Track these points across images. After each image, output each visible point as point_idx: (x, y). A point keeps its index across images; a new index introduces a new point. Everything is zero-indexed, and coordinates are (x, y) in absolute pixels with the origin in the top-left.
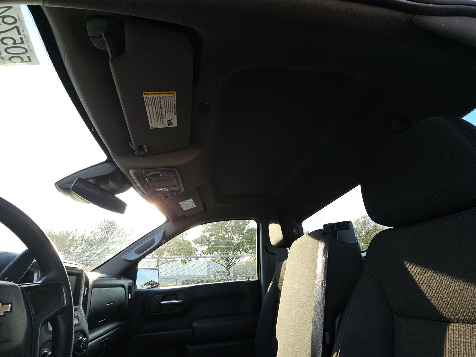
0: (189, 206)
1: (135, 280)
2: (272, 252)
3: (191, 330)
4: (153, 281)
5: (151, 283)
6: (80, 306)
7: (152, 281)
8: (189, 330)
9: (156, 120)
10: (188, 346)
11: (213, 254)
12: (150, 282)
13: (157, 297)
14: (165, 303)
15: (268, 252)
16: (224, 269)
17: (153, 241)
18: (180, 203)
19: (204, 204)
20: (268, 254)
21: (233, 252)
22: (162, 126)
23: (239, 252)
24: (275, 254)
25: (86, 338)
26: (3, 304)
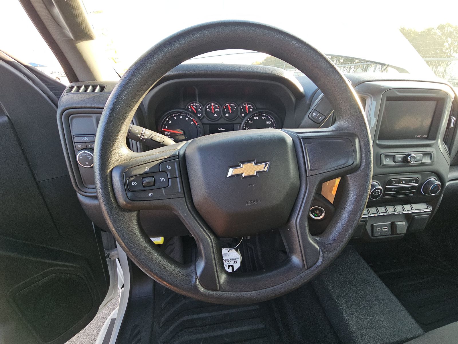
6: (437, 142)
25: (439, 183)
26: (256, 164)
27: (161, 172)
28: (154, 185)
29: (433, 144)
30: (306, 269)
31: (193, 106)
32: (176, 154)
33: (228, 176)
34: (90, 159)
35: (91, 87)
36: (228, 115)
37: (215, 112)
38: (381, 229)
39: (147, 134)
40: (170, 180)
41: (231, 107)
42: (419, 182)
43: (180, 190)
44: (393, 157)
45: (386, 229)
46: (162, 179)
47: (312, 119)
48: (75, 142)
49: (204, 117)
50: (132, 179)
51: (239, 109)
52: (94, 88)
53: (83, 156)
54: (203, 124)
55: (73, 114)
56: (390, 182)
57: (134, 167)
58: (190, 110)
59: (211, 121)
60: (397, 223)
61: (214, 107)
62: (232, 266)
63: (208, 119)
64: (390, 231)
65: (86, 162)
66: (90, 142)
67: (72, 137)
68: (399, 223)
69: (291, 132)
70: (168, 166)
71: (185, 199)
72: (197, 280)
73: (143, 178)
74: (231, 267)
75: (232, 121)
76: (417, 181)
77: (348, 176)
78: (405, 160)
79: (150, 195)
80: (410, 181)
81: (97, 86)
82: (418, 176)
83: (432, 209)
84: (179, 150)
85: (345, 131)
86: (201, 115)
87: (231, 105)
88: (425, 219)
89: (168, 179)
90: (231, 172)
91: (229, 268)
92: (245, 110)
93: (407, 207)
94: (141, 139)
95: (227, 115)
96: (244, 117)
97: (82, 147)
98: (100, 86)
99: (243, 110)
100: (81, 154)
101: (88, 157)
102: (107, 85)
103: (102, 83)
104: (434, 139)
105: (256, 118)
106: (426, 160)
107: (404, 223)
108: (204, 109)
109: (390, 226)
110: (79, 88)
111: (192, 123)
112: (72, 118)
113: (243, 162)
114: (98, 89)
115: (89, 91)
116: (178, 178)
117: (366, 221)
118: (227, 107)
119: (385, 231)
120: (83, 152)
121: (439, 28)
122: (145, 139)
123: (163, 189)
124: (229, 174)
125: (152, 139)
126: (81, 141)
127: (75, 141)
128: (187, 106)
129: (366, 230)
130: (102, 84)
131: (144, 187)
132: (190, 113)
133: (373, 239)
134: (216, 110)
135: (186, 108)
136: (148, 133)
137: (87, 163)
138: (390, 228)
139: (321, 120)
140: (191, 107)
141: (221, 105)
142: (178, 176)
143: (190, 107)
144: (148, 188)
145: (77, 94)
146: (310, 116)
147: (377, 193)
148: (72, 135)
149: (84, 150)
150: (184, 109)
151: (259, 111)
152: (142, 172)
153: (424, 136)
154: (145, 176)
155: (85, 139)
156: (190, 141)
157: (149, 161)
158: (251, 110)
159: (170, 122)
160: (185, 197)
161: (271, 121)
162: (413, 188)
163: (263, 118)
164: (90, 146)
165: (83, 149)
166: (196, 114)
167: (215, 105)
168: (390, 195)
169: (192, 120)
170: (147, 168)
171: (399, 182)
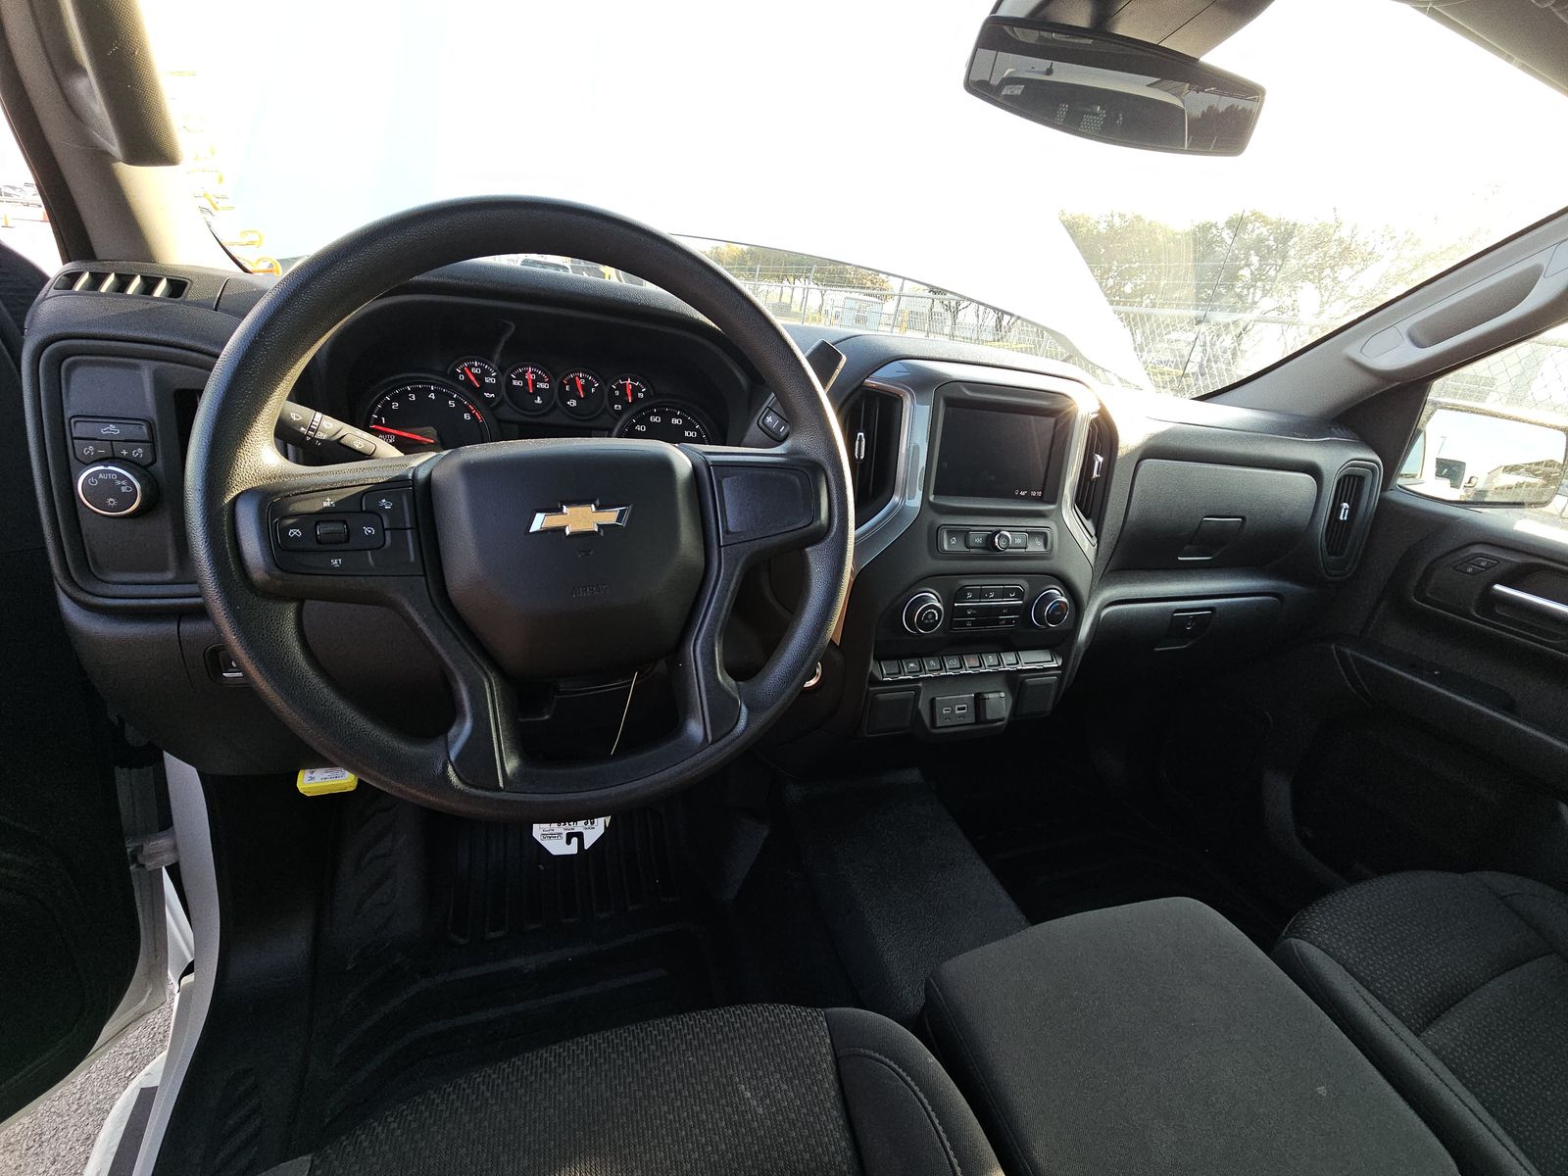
5: (1542, 468)
6: (1060, 508)
12: (1537, 464)
13: (1481, 555)
14: (1539, 605)
25: (1064, 599)
26: (598, 508)
27: (365, 512)
28: (347, 541)
29: (1052, 511)
30: (710, 741)
31: (470, 367)
32: (407, 476)
33: (531, 531)
34: (124, 489)
35: (137, 281)
36: (575, 404)
37: (538, 392)
38: (953, 711)
39: (326, 427)
40: (388, 533)
41: (583, 382)
42: (1026, 597)
43: (412, 559)
44: (963, 534)
45: (964, 709)
46: (368, 530)
47: (765, 429)
48: (73, 438)
49: (502, 401)
50: (290, 521)
51: (606, 390)
52: (149, 284)
53: (100, 480)
54: (499, 421)
55: (74, 355)
56: (961, 594)
57: (296, 494)
58: (462, 377)
59: (523, 415)
60: (986, 696)
61: (532, 377)
62: (580, 836)
63: (516, 408)
64: (973, 715)
65: (111, 499)
66: (126, 441)
67: (66, 421)
68: (991, 696)
69: (694, 450)
70: (384, 501)
71: (426, 580)
72: (450, 768)
73: (317, 523)
74: (575, 840)
75: (586, 420)
76: (1019, 595)
77: (807, 549)
78: (989, 542)
79: (335, 562)
80: (1004, 594)
81: (160, 279)
82: (1022, 584)
83: (1060, 664)
84: (415, 470)
85: (801, 456)
86: (493, 395)
87: (583, 378)
88: (1048, 685)
89: (384, 530)
90: (539, 522)
91: (568, 842)
92: (624, 393)
93: (1009, 659)
94: (308, 439)
95: (573, 403)
96: (619, 413)
97: (95, 451)
98: (169, 281)
99: (617, 393)
100: (95, 474)
101: (119, 483)
102: (196, 281)
103: (176, 271)
104: (1053, 502)
105: (654, 419)
106: (1036, 546)
107: (1003, 695)
108: (503, 379)
109: (972, 703)
110: (97, 279)
111: (466, 416)
112: (75, 365)
113: (569, 504)
114: (161, 289)
115: (131, 290)
116: (409, 531)
117: (918, 691)
118: (573, 382)
119: (960, 716)
120: (102, 468)
121: (1230, 224)
122: (320, 440)
123: (369, 552)
124: (536, 527)
125: (342, 441)
126: (95, 437)
127: (74, 435)
128: (451, 366)
129: (919, 713)
130: (180, 276)
131: (319, 542)
132: (461, 388)
133: (935, 735)
134: (541, 385)
135: (448, 372)
136: (328, 426)
137: (112, 502)
138: (972, 709)
139: (783, 435)
140: (463, 372)
141: (554, 375)
142: (408, 526)
143: (462, 370)
144: (327, 547)
145: (92, 295)
146: (760, 423)
147: (930, 616)
148: (68, 414)
149: (106, 462)
150: (443, 374)
151: (667, 400)
152: (318, 508)
153: (1034, 494)
154: (323, 517)
155: (109, 430)
156: (445, 453)
157: (334, 486)
158: (641, 395)
159: (395, 405)
160: (425, 576)
161: (697, 430)
162: (1012, 609)
163: (675, 421)
164: (125, 453)
165: (101, 460)
166: (478, 393)
167: (536, 374)
168: (963, 624)
169: (466, 407)
170: (328, 499)
171: (981, 594)
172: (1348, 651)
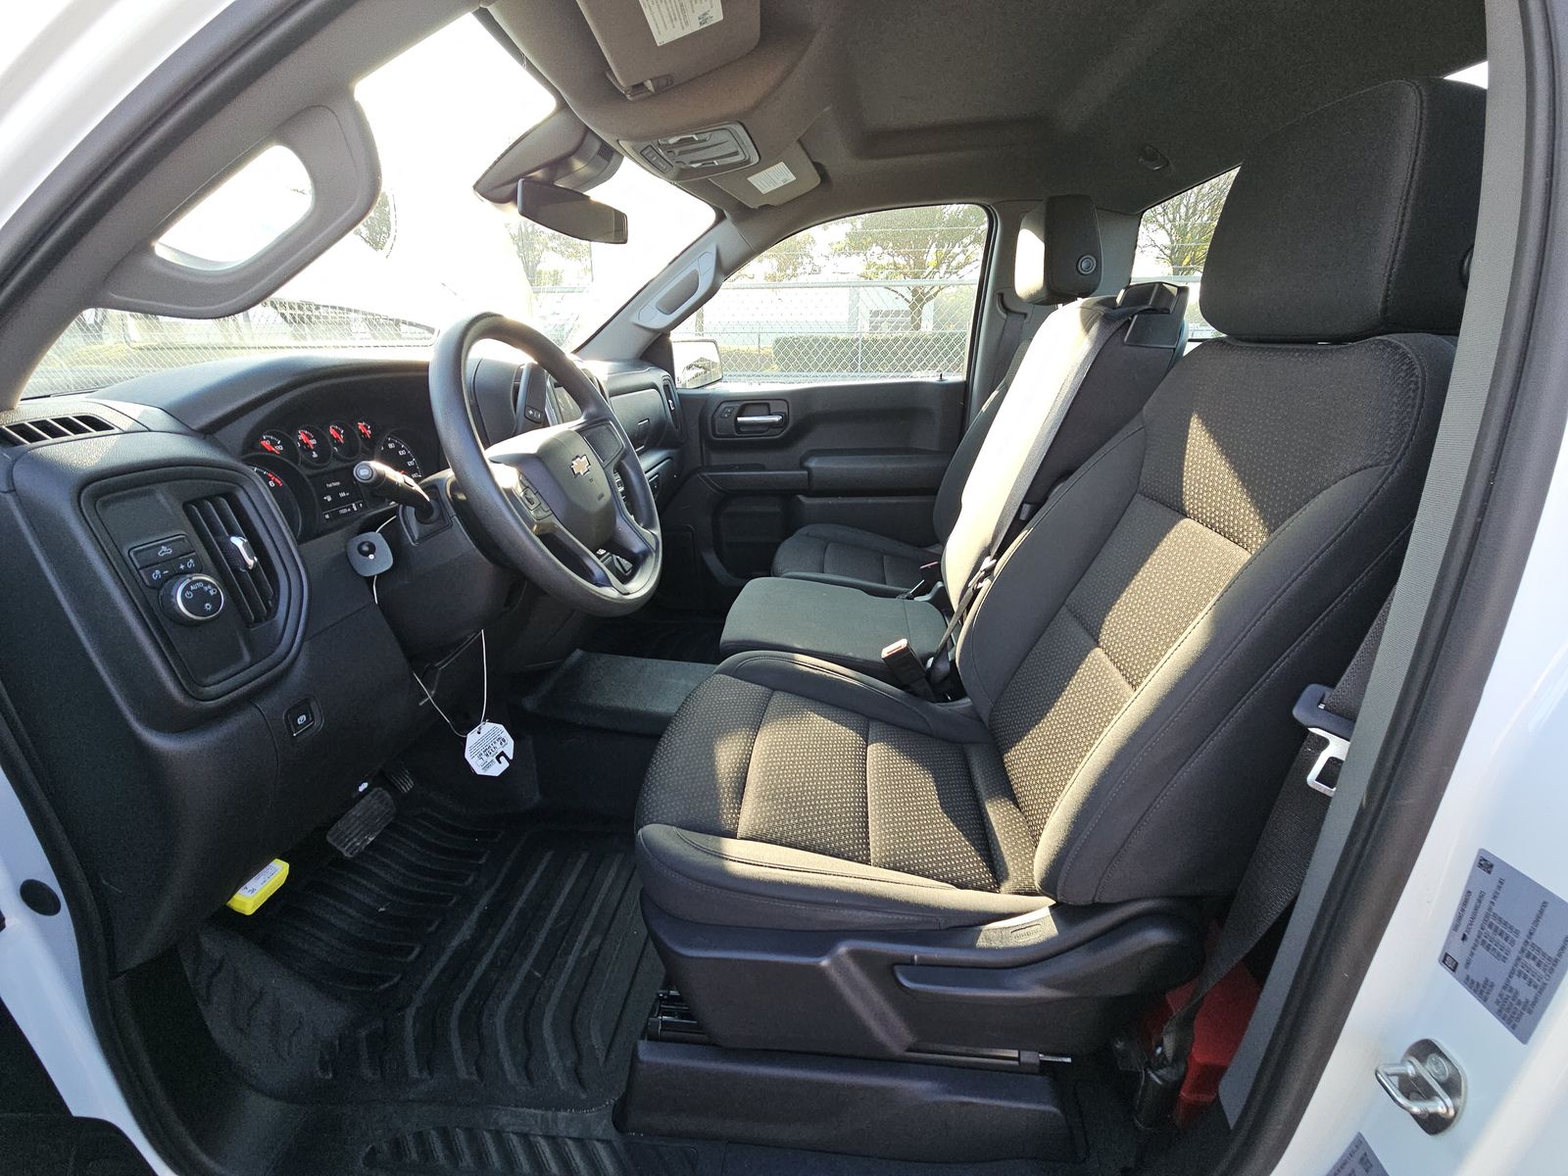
0: (777, 181)
1: (671, 370)
2: (1018, 310)
3: (806, 472)
4: (706, 360)
7: (702, 359)
8: (802, 472)
9: (669, 25)
10: (801, 497)
11: (868, 255)
13: (726, 408)
15: (1007, 310)
16: (906, 307)
17: (692, 285)
18: (749, 179)
19: (818, 166)
20: (1005, 316)
21: (940, 246)
22: (688, 31)
23: (961, 248)
24: (1025, 315)
48: (138, 570)
53: (193, 591)
55: (104, 494)
59: (316, 468)
62: (503, 754)
65: (207, 605)
67: (126, 556)
74: (502, 758)
75: (353, 460)
81: (68, 419)
95: (336, 450)
97: (162, 574)
98: (77, 418)
100: (187, 588)
101: (206, 589)
110: (22, 431)
112: (103, 507)
114: (85, 426)
115: (67, 432)
120: (188, 580)
126: (155, 561)
127: (139, 567)
141: (317, 433)
148: (124, 549)
155: (163, 552)
163: (391, 446)
165: (170, 580)
172: (705, 474)
